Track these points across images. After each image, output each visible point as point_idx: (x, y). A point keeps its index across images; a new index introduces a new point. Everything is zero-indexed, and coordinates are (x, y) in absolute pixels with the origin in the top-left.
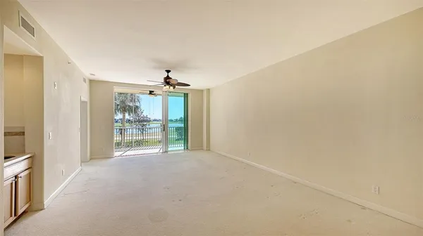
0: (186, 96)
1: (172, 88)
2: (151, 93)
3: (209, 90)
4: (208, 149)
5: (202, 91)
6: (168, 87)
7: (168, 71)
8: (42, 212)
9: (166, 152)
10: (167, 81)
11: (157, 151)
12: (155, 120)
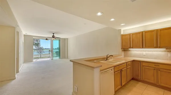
0: (60, 40)
1: (55, 39)
2: (46, 39)
3: (67, 39)
4: (67, 58)
5: (65, 39)
6: (53, 39)
7: (54, 34)
8: (18, 73)
9: (53, 59)
10: (53, 37)
11: (49, 59)
12: (46, 49)
